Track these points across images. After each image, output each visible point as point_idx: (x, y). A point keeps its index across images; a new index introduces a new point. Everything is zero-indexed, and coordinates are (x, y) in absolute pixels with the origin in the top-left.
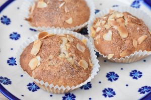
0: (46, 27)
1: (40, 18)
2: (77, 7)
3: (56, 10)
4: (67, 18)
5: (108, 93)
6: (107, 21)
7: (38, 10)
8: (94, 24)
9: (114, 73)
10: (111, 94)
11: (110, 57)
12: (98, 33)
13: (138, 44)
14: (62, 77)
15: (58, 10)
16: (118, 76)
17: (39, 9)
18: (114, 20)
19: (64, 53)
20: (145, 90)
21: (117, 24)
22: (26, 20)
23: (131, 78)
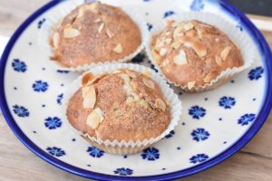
0: (89, 64)
1: (73, 52)
2: (123, 27)
3: (95, 38)
4: (114, 45)
5: (200, 136)
6: (173, 39)
7: (67, 42)
8: (153, 44)
9: (197, 107)
10: (203, 136)
11: (191, 85)
12: (164, 57)
13: (223, 61)
14: (139, 128)
15: (97, 36)
16: (204, 110)
17: (68, 40)
18: (182, 34)
19: (131, 96)
20: (246, 119)
21: (188, 39)
22: (52, 59)
23: (223, 108)
